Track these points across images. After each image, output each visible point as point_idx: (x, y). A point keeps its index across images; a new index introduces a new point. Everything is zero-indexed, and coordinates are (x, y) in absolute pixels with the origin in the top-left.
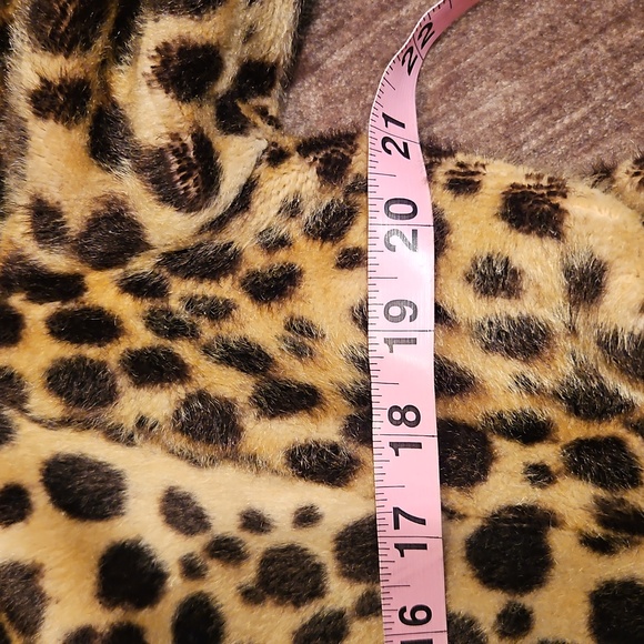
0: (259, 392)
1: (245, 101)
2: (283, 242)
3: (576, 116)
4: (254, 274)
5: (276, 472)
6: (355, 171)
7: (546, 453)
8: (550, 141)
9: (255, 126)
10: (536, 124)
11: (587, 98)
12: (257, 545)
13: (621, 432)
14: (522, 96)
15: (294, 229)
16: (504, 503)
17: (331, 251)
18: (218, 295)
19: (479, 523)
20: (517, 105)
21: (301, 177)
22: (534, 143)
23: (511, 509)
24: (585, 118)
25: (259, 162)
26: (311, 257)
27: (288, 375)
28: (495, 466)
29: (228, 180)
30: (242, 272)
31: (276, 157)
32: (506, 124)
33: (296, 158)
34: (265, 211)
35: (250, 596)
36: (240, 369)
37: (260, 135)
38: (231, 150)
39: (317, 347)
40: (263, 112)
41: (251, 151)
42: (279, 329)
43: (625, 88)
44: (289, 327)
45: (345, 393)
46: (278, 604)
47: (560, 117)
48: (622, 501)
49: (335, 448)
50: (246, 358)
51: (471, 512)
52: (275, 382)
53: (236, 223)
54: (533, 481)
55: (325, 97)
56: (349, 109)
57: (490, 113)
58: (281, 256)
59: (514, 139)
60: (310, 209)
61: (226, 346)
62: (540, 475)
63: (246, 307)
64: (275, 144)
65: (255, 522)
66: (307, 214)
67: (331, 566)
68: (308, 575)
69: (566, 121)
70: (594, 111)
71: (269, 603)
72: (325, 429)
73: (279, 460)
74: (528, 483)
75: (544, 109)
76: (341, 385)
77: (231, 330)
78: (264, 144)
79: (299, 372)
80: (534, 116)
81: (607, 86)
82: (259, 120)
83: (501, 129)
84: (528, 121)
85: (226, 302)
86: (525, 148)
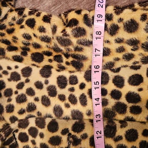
0: (8, 47)
1: (7, 2)
2: (13, 25)
3: (59, 6)
4: (8, 29)
5: (11, 60)
6: (24, 14)
7: (51, 57)
8: (56, 10)
9: (8, 6)
10: (53, 8)
11: (61, 4)
12: (10, 72)
13: (61, 54)
14: (51, 3)
15: (15, 22)
16: (45, 65)
17: (20, 26)
18: (2, 32)
19: (42, 68)
20: (50, 4)
21: (15, 14)
22: (53, 10)
23: (46, 66)
24: (61, 7)
25: (8, 11)
26: (17, 27)
27: (13, 45)
28: (44, 60)
29: (3, 14)
30: (6, 29)
31: (11, 11)
32: (49, 7)
33: (14, 11)
34: (9, 19)
35: (9, 80)
36: (5, 44)
37: (9, 7)
38: (4, 9)
39: (17, 41)
40: (10, 4)
41: (7, 10)
42: (12, 38)
43: (66, 2)
44: (13, 38)
45: (21, 48)
46: (14, 81)
47: (57, 6)
48: (61, 65)
49: (19, 56)
50: (6, 42)
51: (40, 66)
52: (10, 46)
53: (5, 21)
54: (49, 61)
55: (22, 2)
56: (26, 4)
57: (46, 5)
58: (12, 27)
59: (50, 10)
60: (17, 19)
61: (3, 40)
62: (50, 61)
63: (7, 34)
64: (11, 9)
65: (9, 68)
66: (17, 20)
67: (21, 75)
68: (18, 76)
69: (58, 7)
70: (62, 6)
71: (12, 81)
72: (18, 53)
73: (11, 58)
74: (49, 62)
75: (54, 5)
76: (21, 47)
77: (4, 38)
78: (10, 9)
79: (14, 45)
80: (53, 6)
81: (64, 2)
82: (9, 5)
83: (48, 8)
84: (52, 7)
85: (3, 33)
86: (52, 11)
